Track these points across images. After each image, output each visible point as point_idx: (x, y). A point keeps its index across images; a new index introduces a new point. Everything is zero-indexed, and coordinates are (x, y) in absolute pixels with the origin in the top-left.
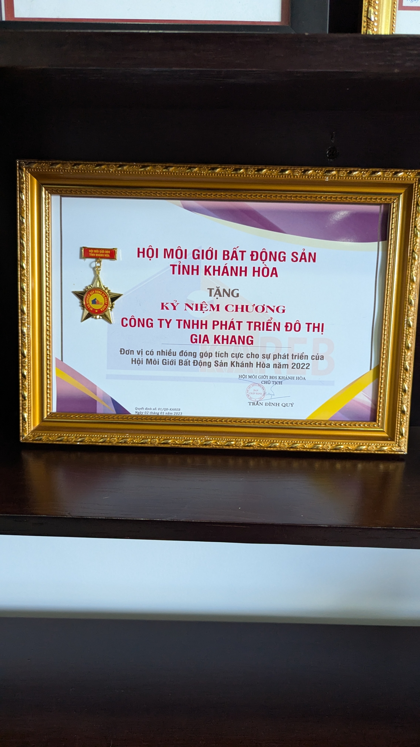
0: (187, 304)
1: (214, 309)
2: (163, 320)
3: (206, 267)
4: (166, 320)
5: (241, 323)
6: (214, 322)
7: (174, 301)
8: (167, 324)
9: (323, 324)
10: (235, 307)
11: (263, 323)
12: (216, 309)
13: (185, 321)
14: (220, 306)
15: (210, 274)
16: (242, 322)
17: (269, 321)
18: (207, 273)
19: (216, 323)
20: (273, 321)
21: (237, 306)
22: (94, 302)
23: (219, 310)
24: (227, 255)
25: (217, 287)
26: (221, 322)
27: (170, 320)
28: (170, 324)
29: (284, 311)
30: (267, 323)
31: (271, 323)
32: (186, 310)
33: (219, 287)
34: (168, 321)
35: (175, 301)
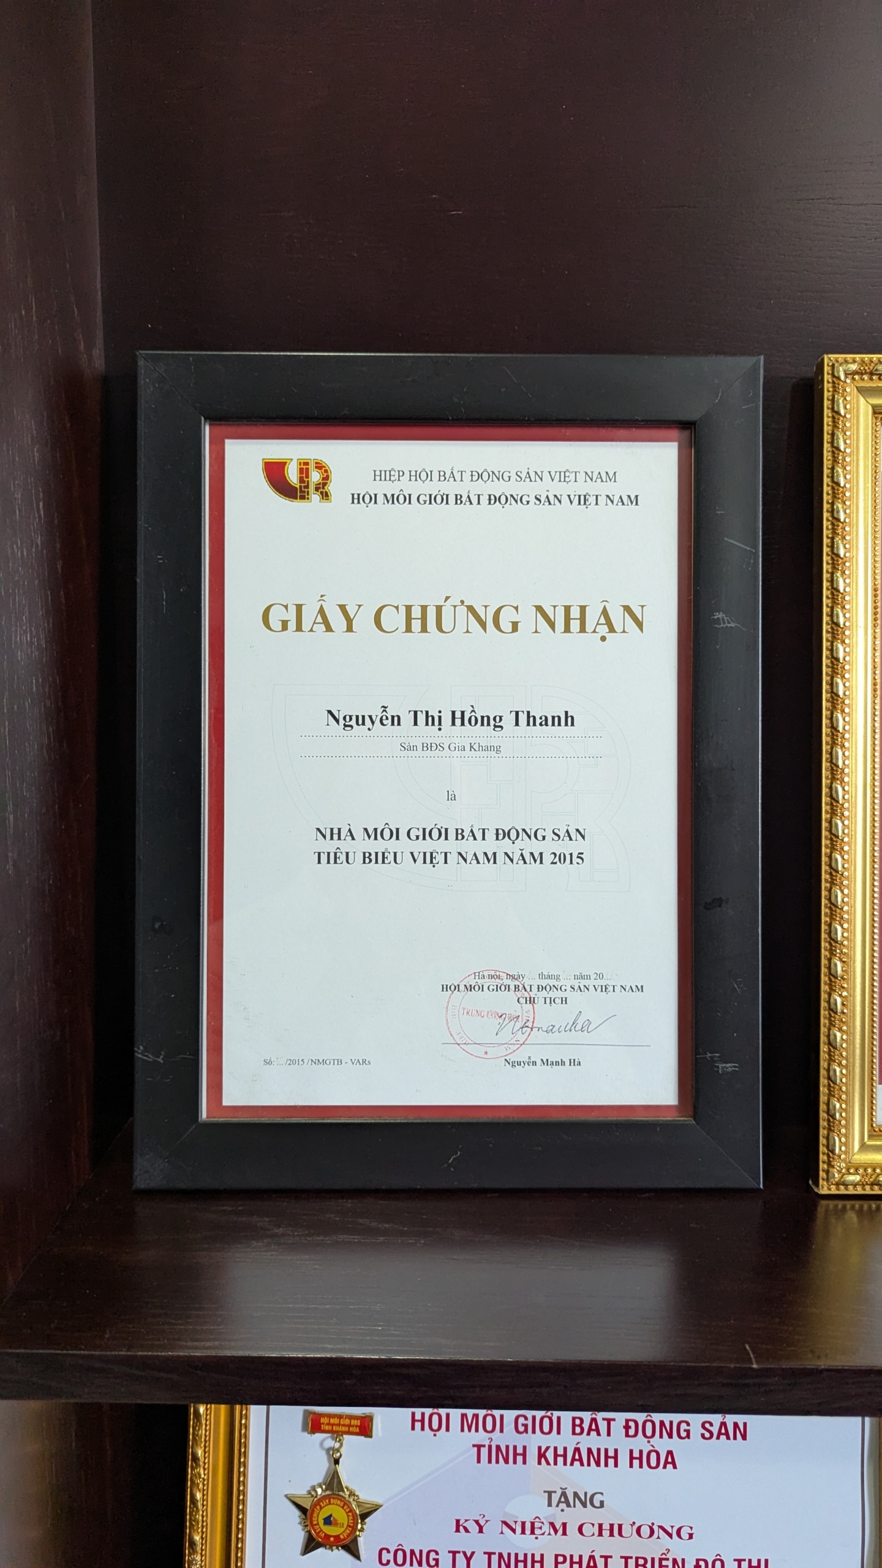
0: (505, 1523)
1: (556, 1531)
2: (459, 1552)
3: (540, 1448)
4: (465, 1553)
5: (609, 1559)
6: (557, 1556)
7: (480, 1515)
8: (465, 1562)
9: (766, 1561)
10: (597, 1527)
11: (653, 1560)
12: (560, 1532)
13: (501, 1556)
14: (567, 1525)
15: (548, 1463)
16: (611, 1557)
17: (664, 1556)
18: (543, 1460)
19: (560, 1559)
20: (670, 1556)
21: (600, 1526)
22: (328, 1521)
23: (567, 1534)
24: (581, 1426)
25: (561, 1488)
26: (571, 1556)
27: (473, 1553)
28: (471, 1562)
29: (691, 1536)
30: (661, 1560)
31: (667, 1559)
32: (502, 1533)
33: (566, 1488)
34: (469, 1555)
35: (482, 1516)
